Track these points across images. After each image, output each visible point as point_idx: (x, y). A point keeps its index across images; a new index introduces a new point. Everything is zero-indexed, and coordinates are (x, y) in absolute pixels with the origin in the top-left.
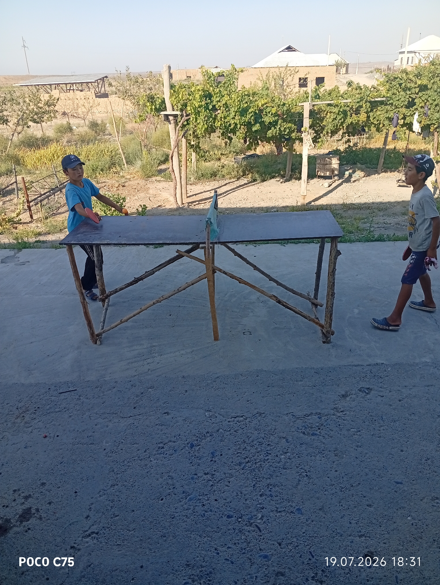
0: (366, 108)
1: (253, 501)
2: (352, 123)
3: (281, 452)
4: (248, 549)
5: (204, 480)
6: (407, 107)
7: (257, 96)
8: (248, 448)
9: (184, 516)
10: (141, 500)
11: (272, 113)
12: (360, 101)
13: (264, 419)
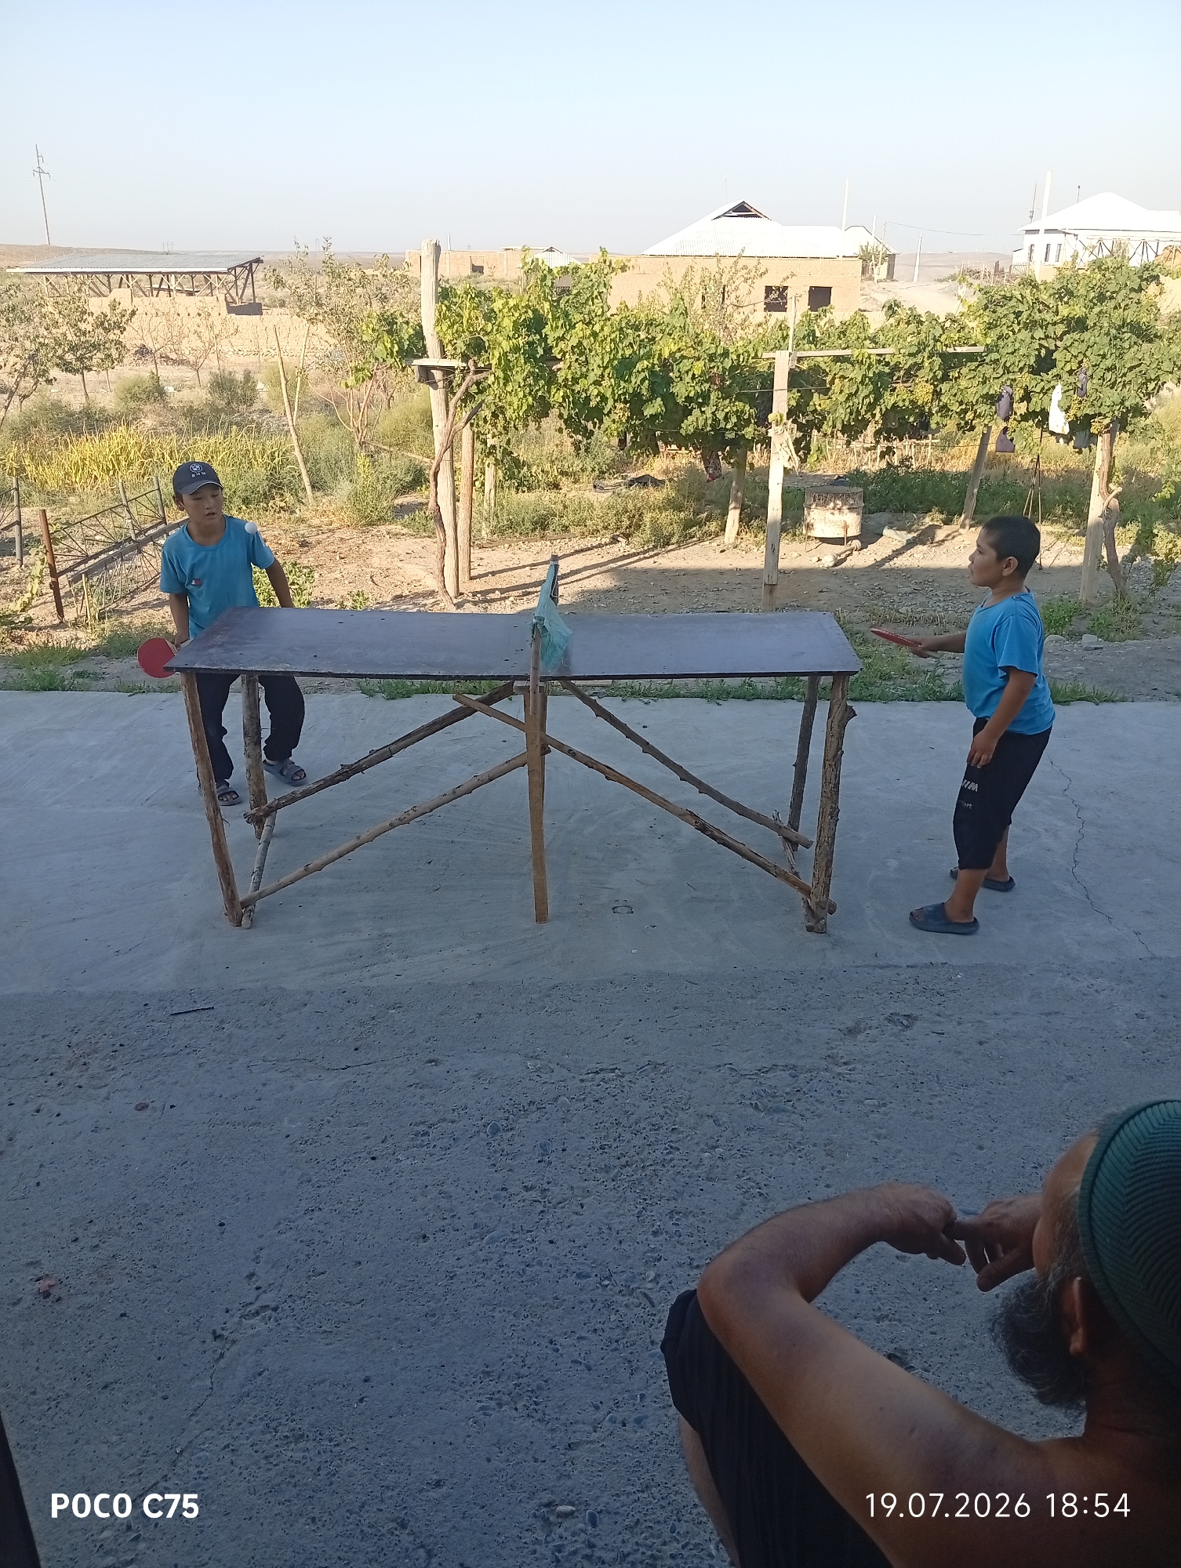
0: (931, 370)
1: (636, 1244)
2: (894, 406)
3: (702, 1146)
4: (625, 1341)
5: (524, 1201)
6: (1035, 371)
7: (658, 329)
8: (627, 1136)
9: (478, 1273)
10: (375, 1240)
11: (694, 375)
12: (919, 352)
13: (664, 1076)
